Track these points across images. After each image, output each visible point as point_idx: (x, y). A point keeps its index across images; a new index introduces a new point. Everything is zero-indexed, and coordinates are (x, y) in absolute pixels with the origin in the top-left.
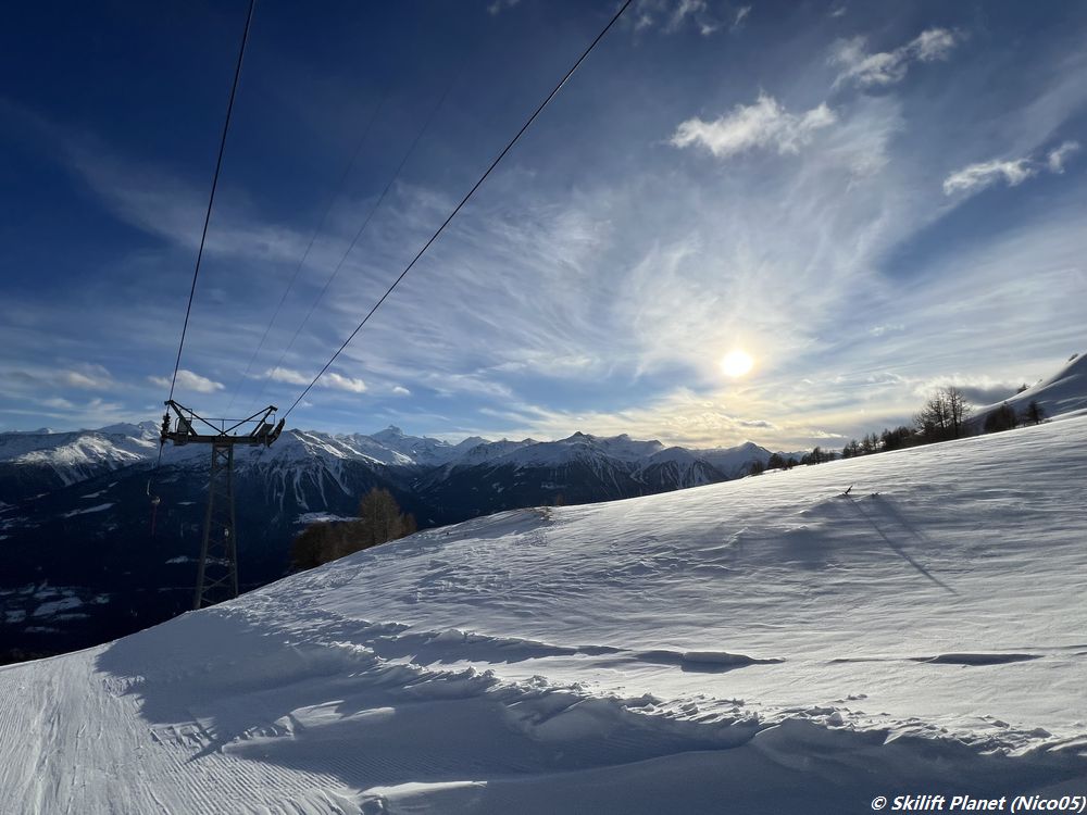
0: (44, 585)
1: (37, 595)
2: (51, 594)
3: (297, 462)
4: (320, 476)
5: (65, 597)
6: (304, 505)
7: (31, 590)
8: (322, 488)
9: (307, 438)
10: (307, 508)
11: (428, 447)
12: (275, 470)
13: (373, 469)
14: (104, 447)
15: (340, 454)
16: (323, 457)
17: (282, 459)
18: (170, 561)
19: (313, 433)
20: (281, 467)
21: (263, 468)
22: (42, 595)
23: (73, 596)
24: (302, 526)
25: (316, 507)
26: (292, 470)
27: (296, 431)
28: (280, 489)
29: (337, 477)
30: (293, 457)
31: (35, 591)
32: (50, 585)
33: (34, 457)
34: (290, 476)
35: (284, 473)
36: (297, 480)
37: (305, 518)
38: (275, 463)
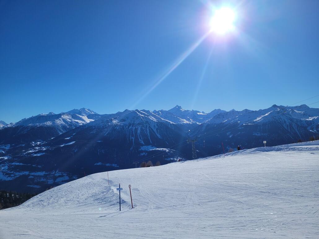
0: (57, 171)
1: (55, 175)
2: (60, 174)
3: (138, 124)
4: (148, 129)
5: (64, 176)
6: (142, 142)
7: (54, 173)
8: (149, 135)
9: (142, 113)
10: (144, 144)
11: (194, 115)
12: (130, 127)
13: (170, 126)
14: (70, 119)
15: (155, 120)
16: (148, 122)
17: (133, 123)
18: (96, 164)
19: (144, 110)
20: (132, 126)
21: (125, 127)
22: (57, 175)
23: (67, 176)
24: (142, 152)
25: (147, 143)
26: (137, 127)
27: (137, 110)
28: (133, 136)
29: (155, 130)
30: (137, 122)
31: (55, 173)
32: (59, 171)
33: (49, 123)
34: (136, 130)
35: (134, 128)
36: (139, 132)
37: (143, 148)
38: (130, 125)
